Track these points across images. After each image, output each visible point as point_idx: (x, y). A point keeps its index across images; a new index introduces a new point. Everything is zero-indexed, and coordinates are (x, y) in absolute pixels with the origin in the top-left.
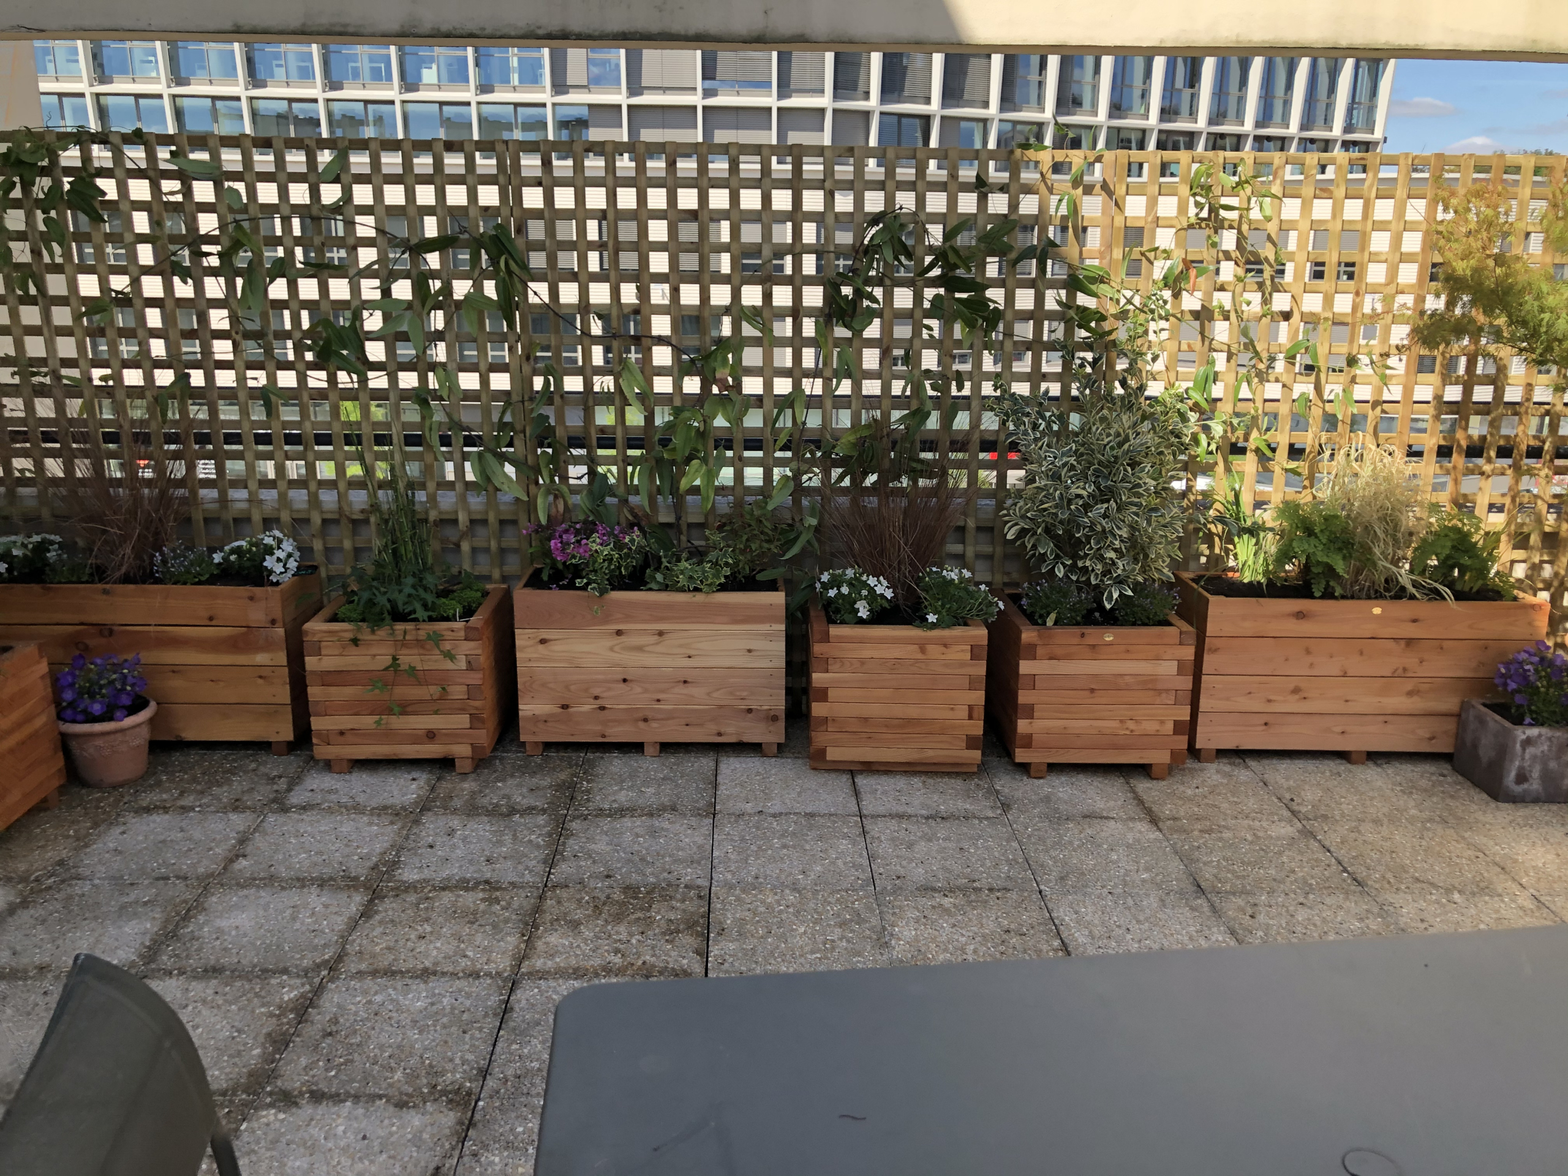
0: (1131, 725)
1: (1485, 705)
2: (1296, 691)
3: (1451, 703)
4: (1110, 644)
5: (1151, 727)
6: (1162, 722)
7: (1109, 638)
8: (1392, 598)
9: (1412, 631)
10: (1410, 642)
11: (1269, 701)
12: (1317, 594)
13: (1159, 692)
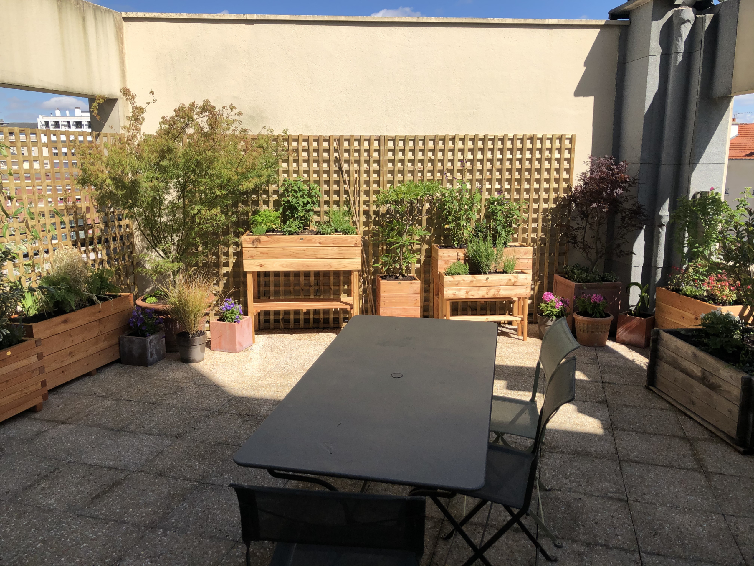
0: (25, 391)
1: (128, 335)
2: (70, 353)
3: (115, 340)
4: (10, 356)
5: (32, 388)
6: (36, 384)
7: (9, 353)
8: (90, 305)
9: (100, 316)
10: (100, 320)
11: (62, 361)
12: (68, 311)
13: (32, 371)
